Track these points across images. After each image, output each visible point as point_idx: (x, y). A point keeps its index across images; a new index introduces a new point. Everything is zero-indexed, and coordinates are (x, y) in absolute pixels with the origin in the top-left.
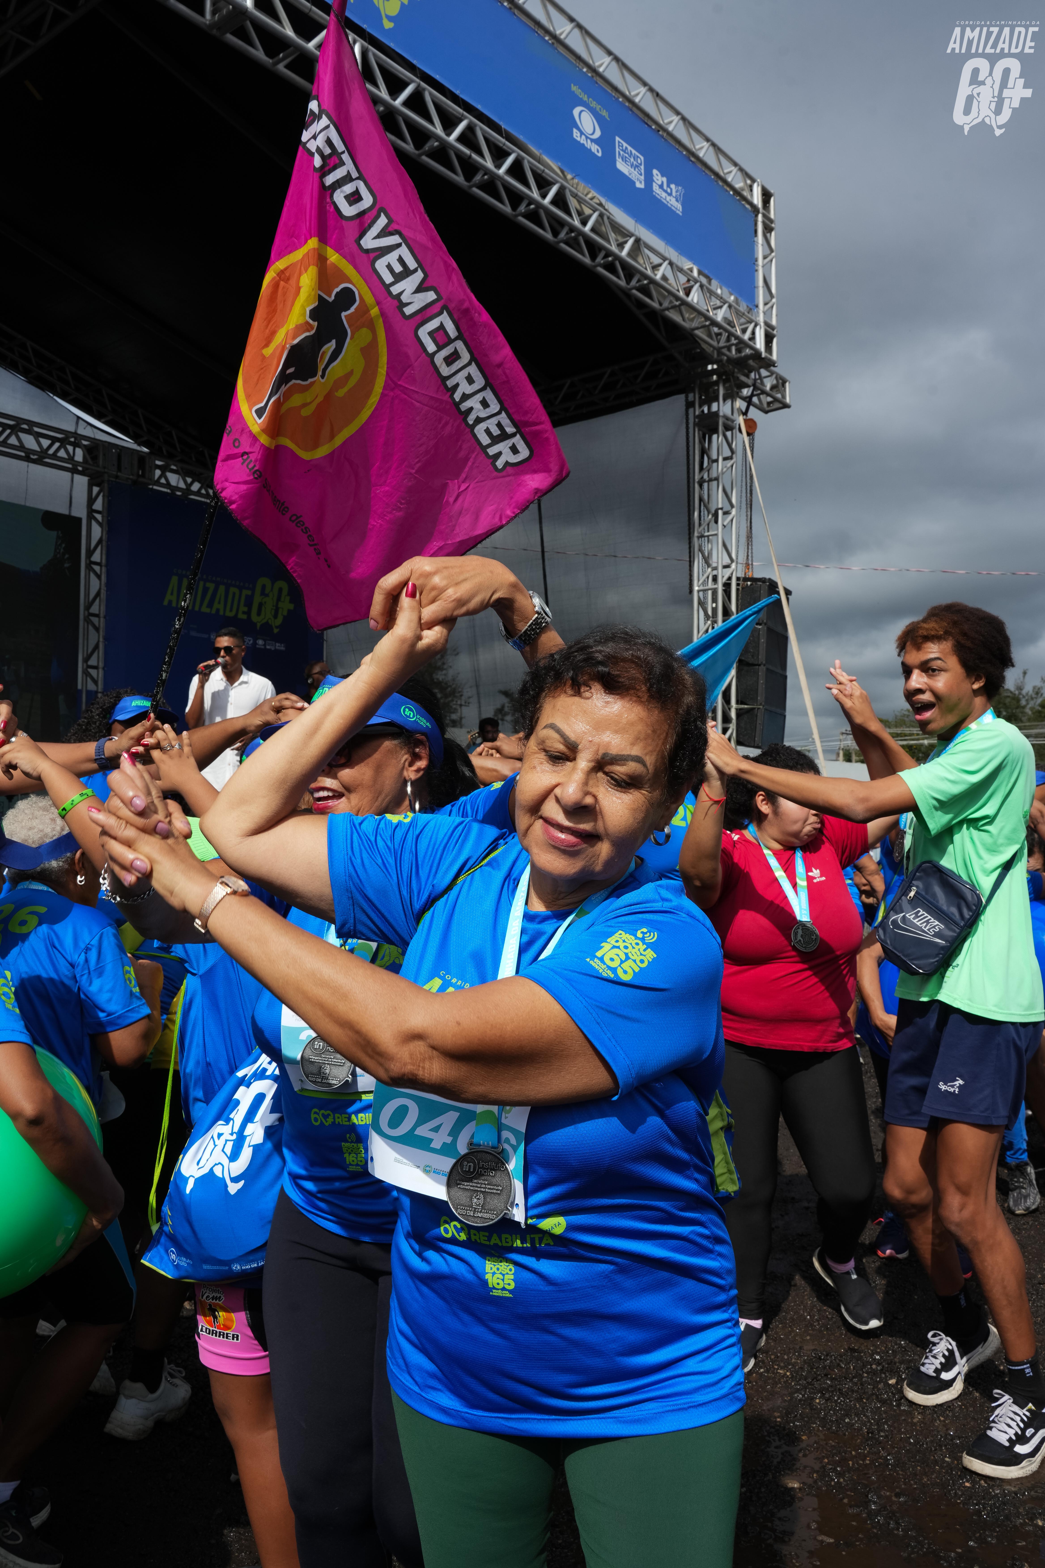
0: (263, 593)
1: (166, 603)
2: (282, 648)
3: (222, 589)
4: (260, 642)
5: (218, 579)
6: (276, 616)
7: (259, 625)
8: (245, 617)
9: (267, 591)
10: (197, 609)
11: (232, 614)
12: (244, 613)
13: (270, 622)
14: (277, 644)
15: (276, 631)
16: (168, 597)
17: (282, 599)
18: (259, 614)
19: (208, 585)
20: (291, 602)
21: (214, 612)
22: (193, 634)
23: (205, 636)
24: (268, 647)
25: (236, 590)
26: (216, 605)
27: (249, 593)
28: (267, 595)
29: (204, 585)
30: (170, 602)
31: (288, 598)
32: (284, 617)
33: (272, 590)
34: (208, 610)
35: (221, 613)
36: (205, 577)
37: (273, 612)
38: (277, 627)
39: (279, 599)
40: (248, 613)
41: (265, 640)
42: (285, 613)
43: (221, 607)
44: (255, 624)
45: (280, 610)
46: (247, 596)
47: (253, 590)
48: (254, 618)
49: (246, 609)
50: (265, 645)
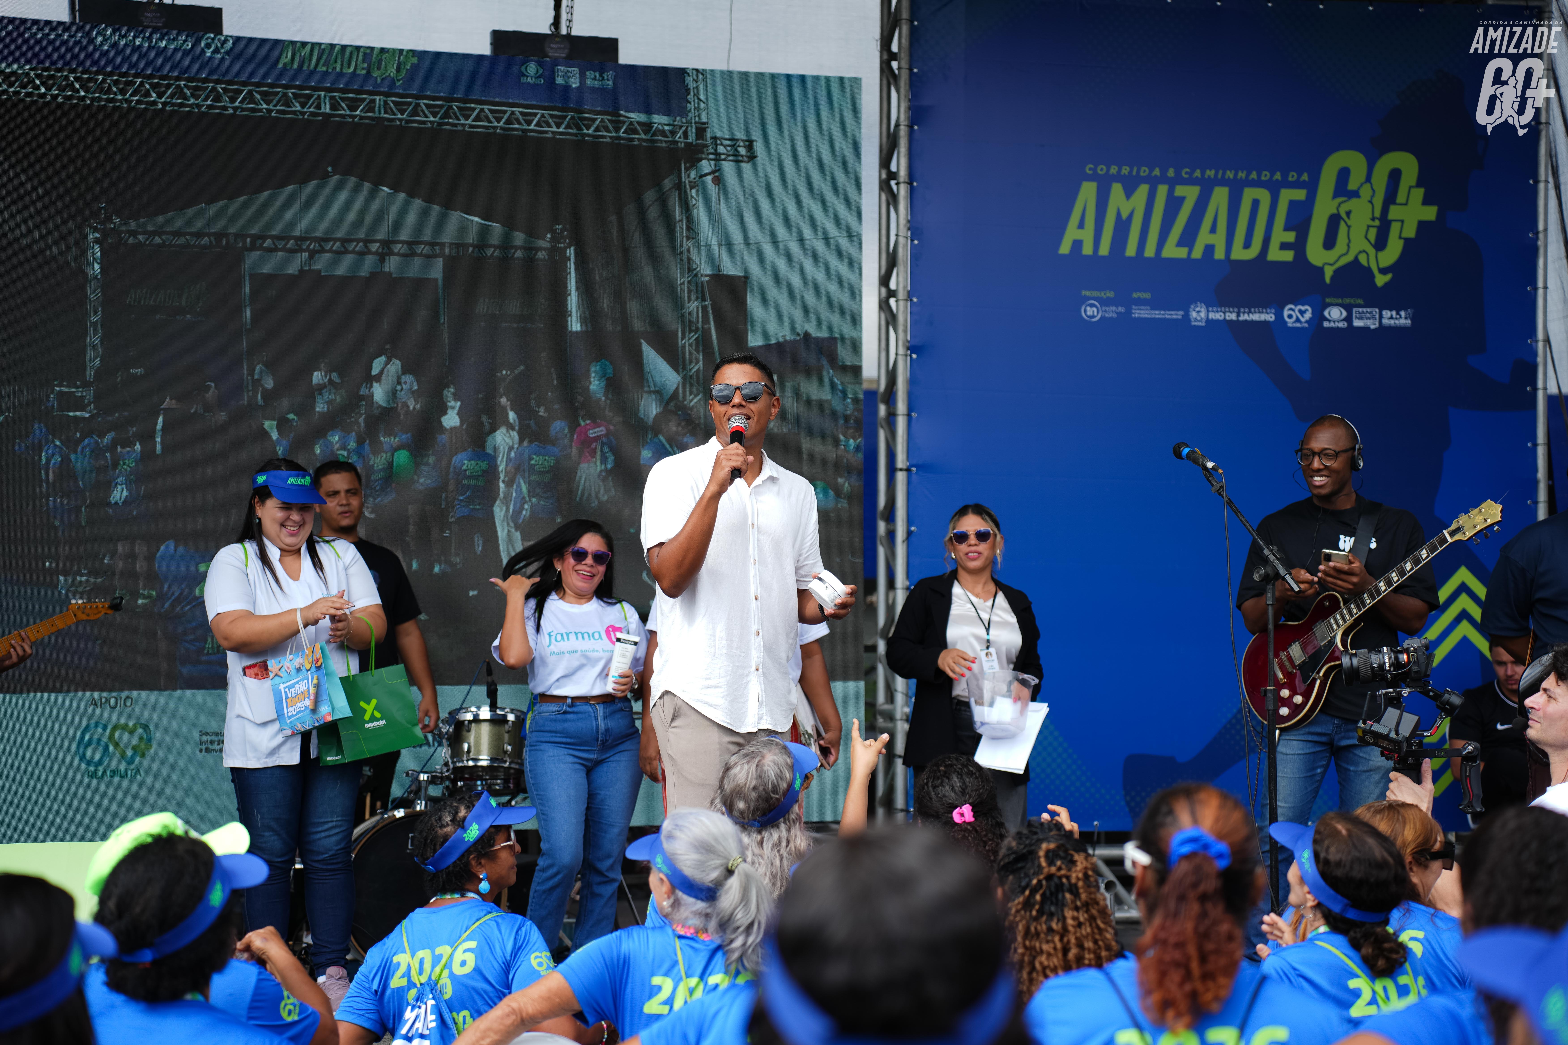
0: (1342, 189)
1: (1065, 248)
2: (1403, 320)
3: (1220, 196)
4: (1335, 314)
5: (1210, 173)
6: (1380, 244)
7: (1329, 273)
8: (1288, 256)
9: (1352, 186)
10: (1150, 251)
11: (1252, 253)
12: (1284, 246)
13: (1363, 259)
14: (1387, 313)
15: (1381, 280)
16: (1071, 234)
17: (1401, 197)
18: (1329, 243)
19: (1180, 191)
20: (1426, 202)
21: (1197, 253)
22: (1141, 313)
23: (1177, 315)
24: (1357, 323)
25: (1264, 195)
26: (1204, 238)
27: (1300, 195)
28: (1355, 194)
29: (1171, 192)
30: (1077, 245)
31: (1419, 193)
32: (1407, 241)
33: (1368, 179)
34: (1182, 253)
35: (1219, 254)
36: (1171, 173)
37: (1373, 234)
38: (1383, 271)
39: (1390, 198)
40: (1299, 247)
41: (1348, 308)
42: (1410, 232)
43: (1219, 240)
44: (1320, 271)
45: (1395, 228)
46: (1293, 204)
47: (1312, 188)
48: (1316, 254)
49: (1290, 237)
50: (1349, 319)
